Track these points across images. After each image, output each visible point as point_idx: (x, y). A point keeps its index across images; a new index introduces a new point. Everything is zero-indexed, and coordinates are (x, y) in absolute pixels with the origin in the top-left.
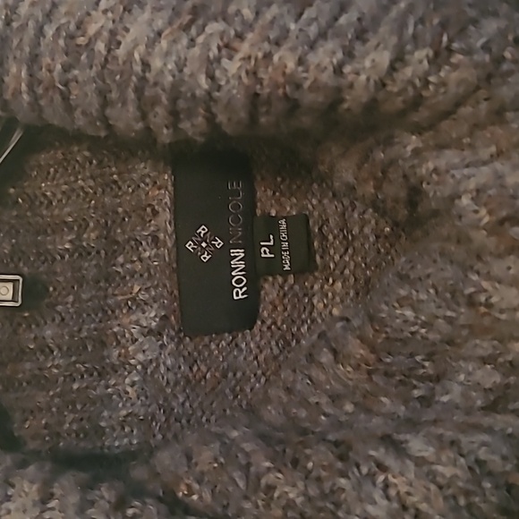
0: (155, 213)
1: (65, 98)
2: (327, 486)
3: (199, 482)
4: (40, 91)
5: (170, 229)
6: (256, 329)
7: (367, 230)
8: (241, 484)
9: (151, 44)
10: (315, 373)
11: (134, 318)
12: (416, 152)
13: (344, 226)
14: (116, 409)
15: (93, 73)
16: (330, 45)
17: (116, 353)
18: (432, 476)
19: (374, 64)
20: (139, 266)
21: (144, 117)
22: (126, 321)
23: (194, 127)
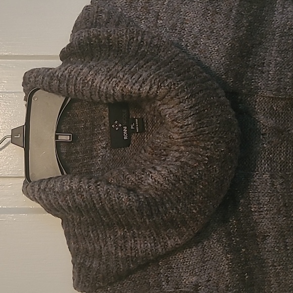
0: (104, 118)
1: (82, 93)
2: (140, 177)
3: (113, 178)
4: (77, 92)
5: (108, 122)
6: (130, 147)
7: (158, 122)
8: (122, 178)
9: (101, 83)
10: (141, 155)
11: (99, 144)
12: (159, 105)
13: (152, 121)
14: (95, 167)
15: (88, 88)
16: (137, 85)
17: (95, 153)
18: (161, 174)
19: (146, 89)
20: (100, 132)
21: (100, 98)
22: (97, 145)
23: (111, 100)
